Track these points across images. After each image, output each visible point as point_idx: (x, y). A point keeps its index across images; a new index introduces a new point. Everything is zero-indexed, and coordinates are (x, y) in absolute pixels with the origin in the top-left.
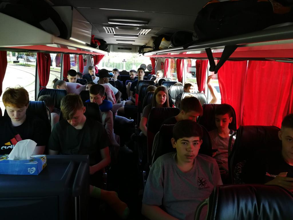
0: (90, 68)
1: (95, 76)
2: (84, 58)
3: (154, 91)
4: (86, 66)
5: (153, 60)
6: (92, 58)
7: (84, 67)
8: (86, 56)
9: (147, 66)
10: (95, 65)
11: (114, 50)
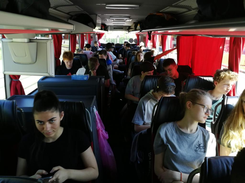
0: (96, 42)
1: (99, 48)
2: (91, 36)
3: (136, 54)
4: (92, 41)
5: (138, 35)
6: (96, 35)
7: (91, 42)
8: (92, 34)
9: (134, 40)
10: (98, 40)
11: (111, 30)
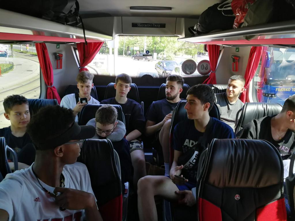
4: (61, 68)
6: (75, 49)
9: (197, 64)
10: (82, 65)
